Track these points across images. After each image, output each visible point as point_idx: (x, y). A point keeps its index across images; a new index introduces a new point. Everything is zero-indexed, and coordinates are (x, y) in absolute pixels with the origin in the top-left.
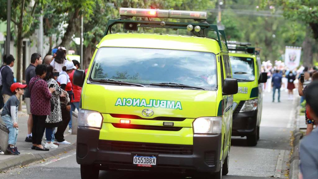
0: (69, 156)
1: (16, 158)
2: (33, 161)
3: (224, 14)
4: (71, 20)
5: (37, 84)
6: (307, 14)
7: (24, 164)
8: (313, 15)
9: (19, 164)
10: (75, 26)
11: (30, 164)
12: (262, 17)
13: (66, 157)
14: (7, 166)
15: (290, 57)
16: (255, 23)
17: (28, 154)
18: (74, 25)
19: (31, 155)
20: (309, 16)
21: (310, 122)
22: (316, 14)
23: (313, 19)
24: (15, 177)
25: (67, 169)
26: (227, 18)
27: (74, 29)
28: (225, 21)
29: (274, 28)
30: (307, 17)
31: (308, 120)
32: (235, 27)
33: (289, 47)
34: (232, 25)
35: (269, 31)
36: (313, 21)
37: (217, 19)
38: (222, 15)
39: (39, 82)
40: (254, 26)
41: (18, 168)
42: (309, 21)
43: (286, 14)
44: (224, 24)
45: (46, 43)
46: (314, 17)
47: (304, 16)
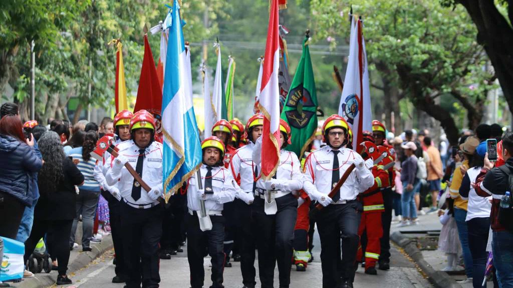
6: (394, 50)
8: (402, 51)
10: (10, 68)
18: (8, 67)
20: (396, 51)
22: (407, 49)
23: (401, 58)
27: (8, 73)
28: (212, 60)
30: (392, 55)
36: (402, 61)
37: (199, 57)
38: (208, 51)
42: (397, 60)
44: (210, 65)
46: (403, 55)
47: (388, 52)
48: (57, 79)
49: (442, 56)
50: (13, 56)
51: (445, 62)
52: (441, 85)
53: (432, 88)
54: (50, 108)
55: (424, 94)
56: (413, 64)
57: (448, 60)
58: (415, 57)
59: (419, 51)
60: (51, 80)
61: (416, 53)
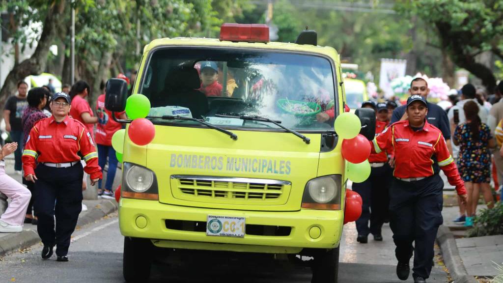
0: (87, 233)
1: (13, 237)
2: (36, 242)
3: (276, 7)
4: (50, 18)
5: (31, 119)
6: (433, 8)
7: (24, 247)
8: (441, 9)
9: (18, 247)
10: (56, 26)
11: (33, 247)
12: (337, 11)
13: (83, 236)
14: (2, 250)
15: (388, 75)
16: (325, 22)
17: (27, 230)
18: (54, 25)
19: (33, 232)
20: (435, 10)
21: (468, 178)
22: (446, 7)
23: (440, 16)
24: (19, 267)
25: (95, 255)
26: (282, 13)
27: (54, 31)
28: (279, 18)
29: (357, 29)
30: (431, 13)
31: (464, 175)
32: (294, 27)
33: (387, 59)
34: (289, 25)
35: (349, 34)
36: (442, 19)
37: (264, 16)
38: (273, 9)
39: (34, 115)
40: (325, 27)
41: (16, 253)
42: (435, 18)
43: (400, 8)
44: (276, 23)
45: (5, 53)
46: (443, 13)
47: (427, 10)
48: (104, 38)
49: (482, 13)
50: (59, 14)
51: (485, 20)
52: (481, 42)
53: (472, 45)
54: (102, 66)
55: (465, 52)
56: (452, 22)
57: (488, 18)
58: (454, 15)
59: (458, 9)
60: (99, 38)
61: (455, 12)
